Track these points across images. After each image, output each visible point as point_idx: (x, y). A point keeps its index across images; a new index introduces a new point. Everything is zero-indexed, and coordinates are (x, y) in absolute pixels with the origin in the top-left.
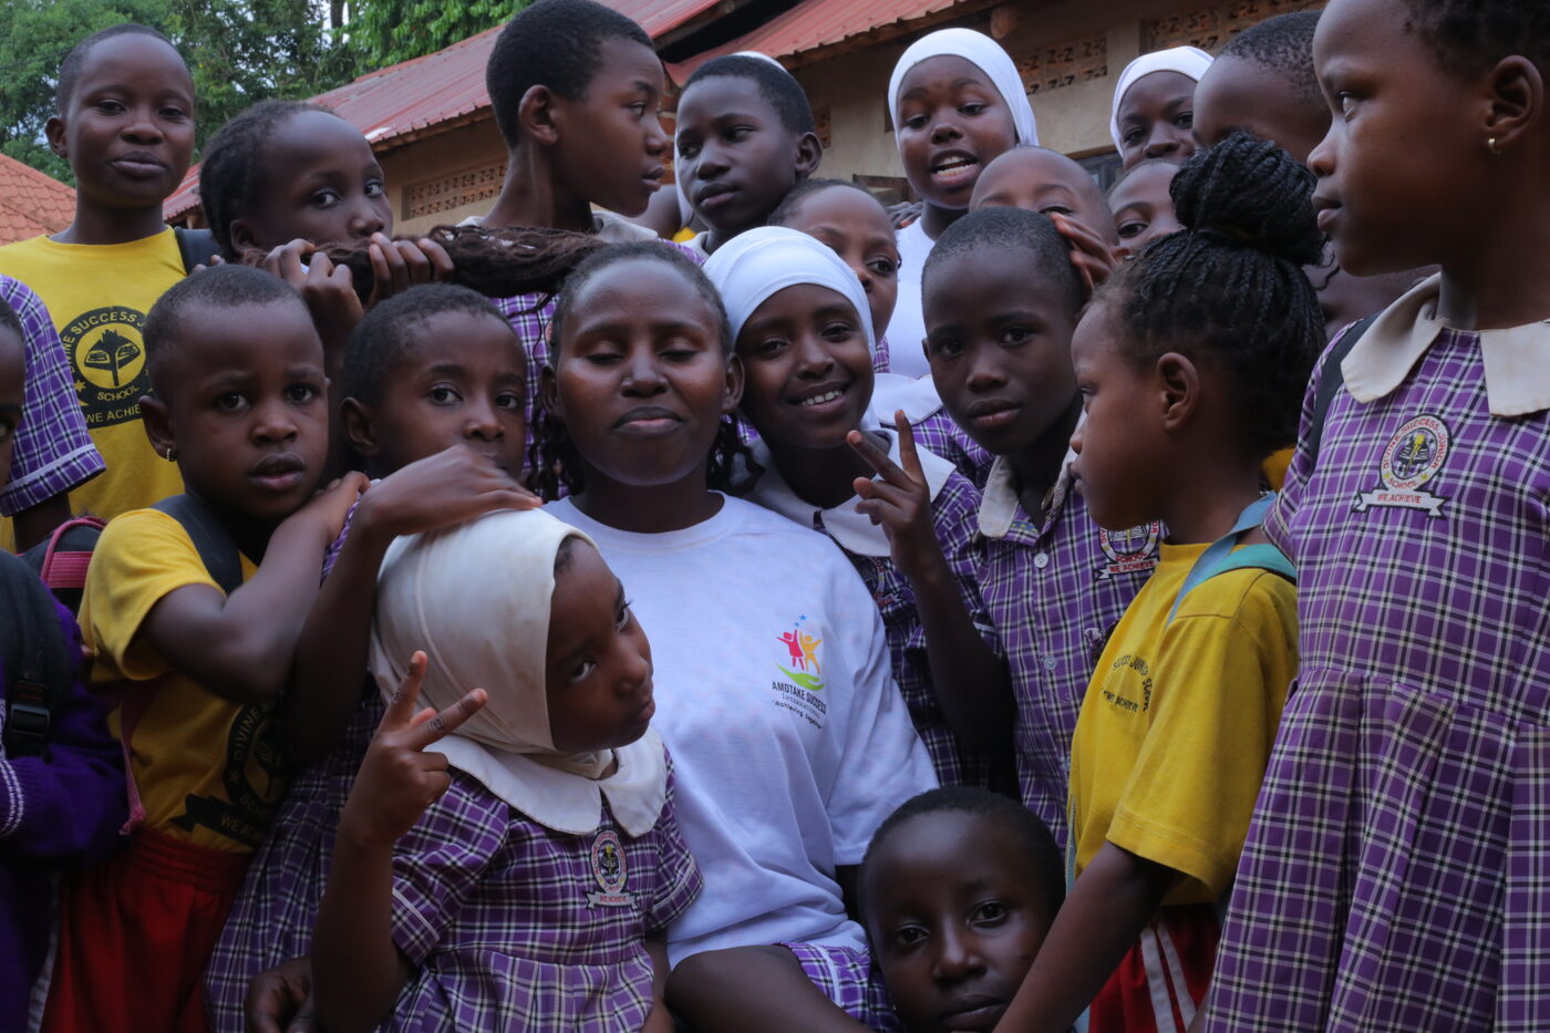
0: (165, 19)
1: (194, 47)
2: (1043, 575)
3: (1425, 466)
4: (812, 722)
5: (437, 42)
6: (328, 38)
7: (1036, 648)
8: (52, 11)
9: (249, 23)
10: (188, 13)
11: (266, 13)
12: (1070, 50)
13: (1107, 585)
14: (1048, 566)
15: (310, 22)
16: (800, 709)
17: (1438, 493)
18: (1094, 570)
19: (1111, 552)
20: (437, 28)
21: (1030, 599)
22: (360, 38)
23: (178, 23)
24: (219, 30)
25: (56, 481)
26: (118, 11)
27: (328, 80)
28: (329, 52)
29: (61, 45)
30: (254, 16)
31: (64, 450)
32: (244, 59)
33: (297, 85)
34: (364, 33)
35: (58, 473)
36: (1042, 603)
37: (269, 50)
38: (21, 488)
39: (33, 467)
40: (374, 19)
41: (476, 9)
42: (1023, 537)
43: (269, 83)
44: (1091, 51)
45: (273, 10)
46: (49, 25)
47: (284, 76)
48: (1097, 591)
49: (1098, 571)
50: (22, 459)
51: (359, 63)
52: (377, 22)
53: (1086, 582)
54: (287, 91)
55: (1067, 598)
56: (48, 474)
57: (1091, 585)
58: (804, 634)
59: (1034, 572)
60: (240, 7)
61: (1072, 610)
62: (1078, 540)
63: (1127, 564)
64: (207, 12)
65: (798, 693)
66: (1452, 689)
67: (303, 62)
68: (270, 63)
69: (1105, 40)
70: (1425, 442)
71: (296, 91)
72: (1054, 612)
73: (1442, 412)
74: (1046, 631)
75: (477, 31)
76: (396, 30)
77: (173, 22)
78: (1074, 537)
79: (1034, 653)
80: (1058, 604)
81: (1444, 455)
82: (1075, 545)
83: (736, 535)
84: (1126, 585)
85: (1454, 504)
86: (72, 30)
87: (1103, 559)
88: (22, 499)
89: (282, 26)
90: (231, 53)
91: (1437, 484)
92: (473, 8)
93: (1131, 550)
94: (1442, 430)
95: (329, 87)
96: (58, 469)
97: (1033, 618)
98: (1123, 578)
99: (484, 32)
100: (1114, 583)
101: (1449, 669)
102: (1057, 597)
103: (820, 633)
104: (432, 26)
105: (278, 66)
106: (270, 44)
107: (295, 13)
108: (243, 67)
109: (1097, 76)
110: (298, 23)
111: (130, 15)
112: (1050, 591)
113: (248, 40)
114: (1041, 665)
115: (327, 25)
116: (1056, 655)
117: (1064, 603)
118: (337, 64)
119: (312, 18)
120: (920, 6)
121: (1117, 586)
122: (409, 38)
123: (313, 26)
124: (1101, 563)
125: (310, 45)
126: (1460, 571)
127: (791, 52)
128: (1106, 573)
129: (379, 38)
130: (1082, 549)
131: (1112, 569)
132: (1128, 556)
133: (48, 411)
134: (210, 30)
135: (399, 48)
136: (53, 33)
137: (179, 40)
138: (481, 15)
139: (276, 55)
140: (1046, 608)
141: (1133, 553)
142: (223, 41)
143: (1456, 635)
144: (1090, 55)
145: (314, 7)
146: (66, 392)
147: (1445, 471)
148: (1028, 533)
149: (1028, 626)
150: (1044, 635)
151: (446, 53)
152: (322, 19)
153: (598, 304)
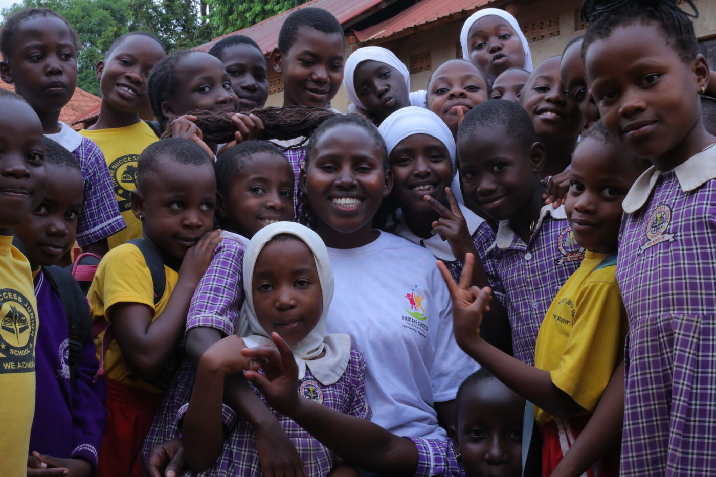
0: (125, 12)
1: (138, 25)
2: (529, 264)
3: (664, 224)
4: (421, 334)
5: (249, 22)
6: (200, 21)
7: (528, 298)
8: (74, 9)
9: (163, 14)
10: (136, 10)
11: (171, 10)
12: (542, 23)
13: (562, 267)
14: (532, 259)
15: (191, 14)
16: (416, 329)
17: (671, 232)
18: (555, 260)
19: (563, 251)
20: (250, 16)
21: (524, 275)
22: (214, 20)
23: (131, 14)
24: (150, 18)
25: (105, 232)
26: (104, 9)
27: (200, 40)
28: (200, 27)
29: (78, 25)
30: (166, 11)
31: (109, 218)
32: (161, 31)
33: (186, 43)
34: (216, 18)
35: (106, 228)
36: (529, 277)
37: (173, 27)
38: (88, 235)
39: (95, 225)
40: (221, 12)
41: (268, 7)
42: (519, 247)
43: (173, 42)
44: (552, 24)
45: (174, 8)
46: (72, 16)
47: (180, 39)
48: (557, 270)
49: (557, 260)
50: (89, 222)
51: (214, 32)
52: (222, 13)
53: (551, 266)
54: (181, 45)
55: (542, 274)
56: (101, 229)
57: (554, 267)
58: (417, 294)
59: (524, 263)
60: (159, 7)
61: (544, 279)
62: (547, 246)
63: (572, 257)
64: (144, 9)
65: (414, 321)
66: (698, 310)
67: (188, 32)
68: (173, 32)
69: (558, 19)
70: (661, 216)
71: (185, 45)
72: (535, 281)
73: (665, 202)
74: (532, 290)
75: (268, 17)
76: (231, 17)
77: (129, 14)
78: (545, 245)
79: (527, 300)
80: (538, 277)
81: (670, 217)
82: (545, 249)
83: (385, 249)
84: (571, 267)
85: (679, 234)
86: (83, 18)
87: (560, 255)
88: (89, 239)
89: (179, 16)
90: (155, 28)
91: (670, 229)
92: (266, 7)
93: (573, 250)
94: (667, 208)
95: (200, 43)
96: (106, 226)
97: (526, 284)
98: (570, 263)
99: (271, 18)
100: (565, 266)
101: (695, 302)
102: (537, 274)
103: (424, 294)
104: (247, 15)
105: (177, 34)
106: (173, 24)
107: (185, 10)
108: (161, 34)
109: (555, 35)
110: (186, 14)
111: (109, 11)
112: (533, 271)
113: (163, 22)
114: (531, 306)
115: (199, 15)
116: (537, 301)
117: (540, 276)
118: (204, 33)
119: (192, 12)
120: (473, 4)
121: (567, 268)
122: (237, 20)
123: (193, 15)
124: (558, 257)
125: (191, 24)
126: (688, 260)
127: (413, 26)
128: (561, 261)
129: (223, 21)
130: (549, 251)
131: (564, 259)
132: (572, 253)
133: (102, 200)
134: (146, 18)
135: (232, 25)
136: (74, 20)
137: (132, 22)
138: (270, 10)
139: (176, 29)
140: (532, 279)
141: (574, 252)
142: (151, 22)
143: (693, 286)
144: (551, 26)
145: (193, 7)
146: (110, 191)
147: (672, 222)
148: (522, 245)
149: (524, 288)
150: (532, 292)
151: (253, 27)
152: (197, 12)
153: (328, 145)
